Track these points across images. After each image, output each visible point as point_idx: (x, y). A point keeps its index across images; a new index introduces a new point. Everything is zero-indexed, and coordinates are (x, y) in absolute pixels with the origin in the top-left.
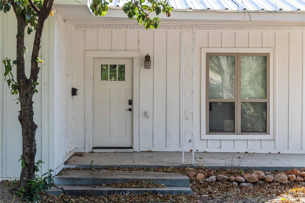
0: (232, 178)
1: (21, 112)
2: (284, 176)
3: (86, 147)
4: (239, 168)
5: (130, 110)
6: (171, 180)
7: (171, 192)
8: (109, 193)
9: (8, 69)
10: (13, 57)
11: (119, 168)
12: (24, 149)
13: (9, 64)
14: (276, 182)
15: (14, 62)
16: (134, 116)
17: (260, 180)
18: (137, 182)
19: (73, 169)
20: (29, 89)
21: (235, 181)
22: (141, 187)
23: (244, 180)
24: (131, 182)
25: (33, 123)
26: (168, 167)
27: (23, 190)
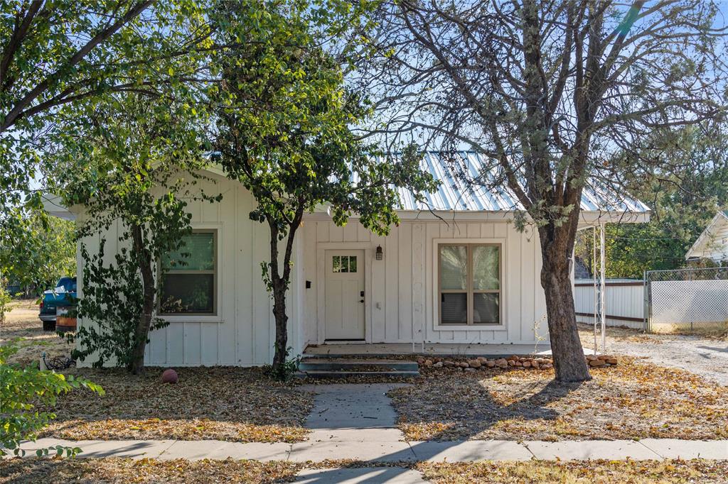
0: (458, 364)
1: (275, 306)
2: (504, 362)
3: (319, 339)
4: (465, 356)
5: (362, 301)
6: (401, 365)
7: (402, 375)
8: (348, 376)
9: (265, 270)
10: (269, 261)
11: (354, 356)
12: (277, 337)
13: (265, 266)
14: (497, 367)
15: (269, 264)
16: (366, 308)
17: (482, 365)
18: (372, 367)
19: (311, 358)
20: (283, 287)
21: (460, 366)
22: (375, 371)
23: (468, 366)
24: (366, 367)
25: (285, 315)
26: (399, 356)
27: (277, 372)
